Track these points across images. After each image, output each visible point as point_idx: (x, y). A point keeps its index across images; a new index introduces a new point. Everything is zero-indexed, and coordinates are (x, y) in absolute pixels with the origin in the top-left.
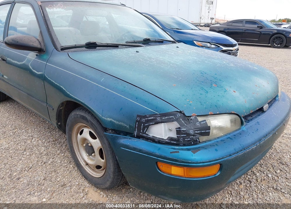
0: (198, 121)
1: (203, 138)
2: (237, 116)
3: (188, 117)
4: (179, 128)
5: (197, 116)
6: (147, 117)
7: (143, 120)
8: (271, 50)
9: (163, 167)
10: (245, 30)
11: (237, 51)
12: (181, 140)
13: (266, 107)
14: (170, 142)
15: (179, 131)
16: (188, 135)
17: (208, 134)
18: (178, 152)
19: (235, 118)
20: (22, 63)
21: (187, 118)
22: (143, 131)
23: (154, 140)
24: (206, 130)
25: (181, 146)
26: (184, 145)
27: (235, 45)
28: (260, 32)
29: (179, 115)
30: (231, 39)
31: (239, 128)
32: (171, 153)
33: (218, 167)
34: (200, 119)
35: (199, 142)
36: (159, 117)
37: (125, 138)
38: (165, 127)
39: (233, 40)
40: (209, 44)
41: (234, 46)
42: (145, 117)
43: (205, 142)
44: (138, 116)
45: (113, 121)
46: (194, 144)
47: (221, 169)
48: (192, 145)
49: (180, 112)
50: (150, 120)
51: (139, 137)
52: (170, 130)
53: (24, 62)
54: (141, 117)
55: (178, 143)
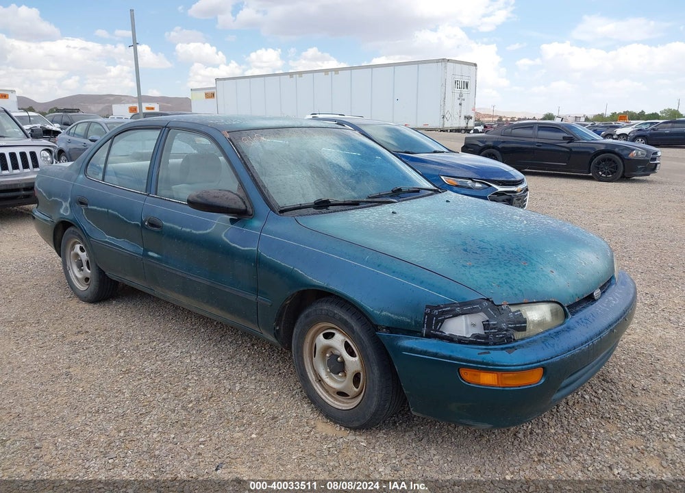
0: (510, 312)
1: (518, 335)
2: (558, 306)
3: (498, 306)
4: (488, 321)
5: (509, 305)
6: (441, 308)
7: (436, 312)
8: (594, 186)
9: (468, 376)
10: (539, 144)
11: (525, 192)
12: (491, 337)
13: (597, 293)
14: (475, 341)
15: (486, 326)
16: (501, 330)
17: (524, 329)
18: (489, 353)
19: (557, 309)
20: (205, 232)
21: (496, 307)
22: (436, 327)
23: (451, 339)
24: (521, 324)
25: (490, 345)
26: (495, 344)
27: (521, 182)
28: (570, 149)
29: (486, 304)
30: (513, 169)
31: (562, 322)
32: (479, 354)
33: (541, 371)
34: (513, 309)
35: (514, 339)
36: (458, 307)
37: (409, 338)
38: (466, 320)
39: (515, 171)
40: (470, 181)
41: (518, 184)
42: (438, 307)
43: (522, 339)
44: (428, 307)
45: (390, 314)
46: (508, 343)
47: (545, 373)
48: (505, 344)
49: (488, 300)
50: (446, 311)
51: (429, 336)
52: (474, 325)
53: (208, 231)
54: (432, 308)
55: (487, 341)
